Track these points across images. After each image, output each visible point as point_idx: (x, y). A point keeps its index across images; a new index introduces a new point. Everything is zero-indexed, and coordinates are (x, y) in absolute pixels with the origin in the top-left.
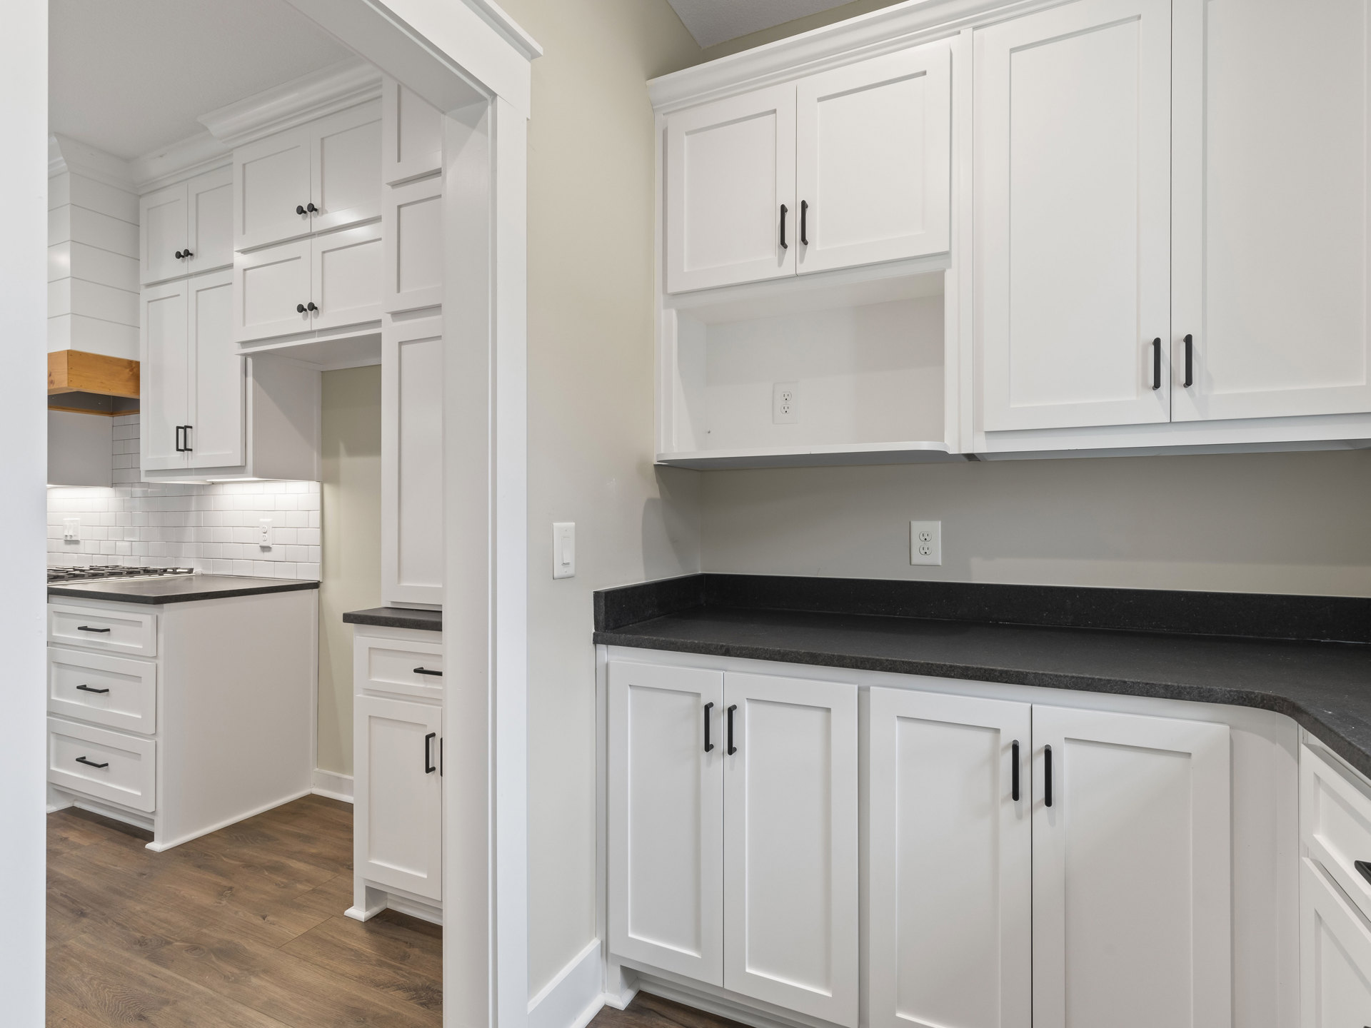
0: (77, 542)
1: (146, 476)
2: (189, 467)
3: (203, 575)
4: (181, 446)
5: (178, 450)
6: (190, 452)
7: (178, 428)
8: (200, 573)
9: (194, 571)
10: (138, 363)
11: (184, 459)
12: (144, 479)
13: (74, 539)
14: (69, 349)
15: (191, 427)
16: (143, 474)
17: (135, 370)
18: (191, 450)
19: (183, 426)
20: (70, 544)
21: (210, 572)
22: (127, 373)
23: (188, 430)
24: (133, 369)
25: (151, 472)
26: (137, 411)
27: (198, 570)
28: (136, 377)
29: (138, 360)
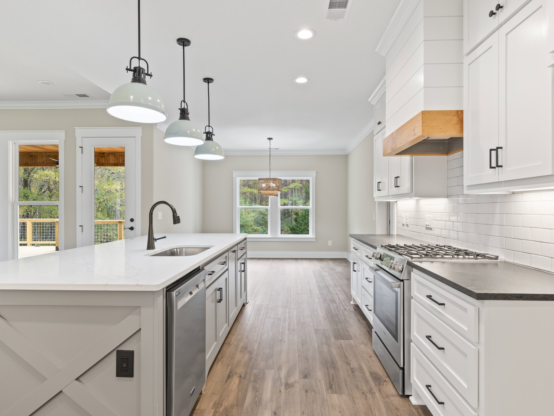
0: (431, 229)
1: (467, 190)
2: (500, 181)
3: (505, 262)
4: (494, 164)
5: (491, 167)
6: (500, 168)
7: (491, 150)
8: (503, 260)
9: (499, 258)
10: (462, 112)
11: (495, 175)
12: (466, 192)
13: (430, 227)
14: (423, 110)
15: (501, 148)
16: (465, 188)
17: (460, 116)
18: (501, 166)
19: (495, 148)
20: (428, 229)
21: (511, 261)
22: (455, 119)
23: (499, 150)
24: (459, 115)
25: (470, 187)
26: (461, 148)
27: (502, 258)
28: (461, 121)
29: (462, 109)
